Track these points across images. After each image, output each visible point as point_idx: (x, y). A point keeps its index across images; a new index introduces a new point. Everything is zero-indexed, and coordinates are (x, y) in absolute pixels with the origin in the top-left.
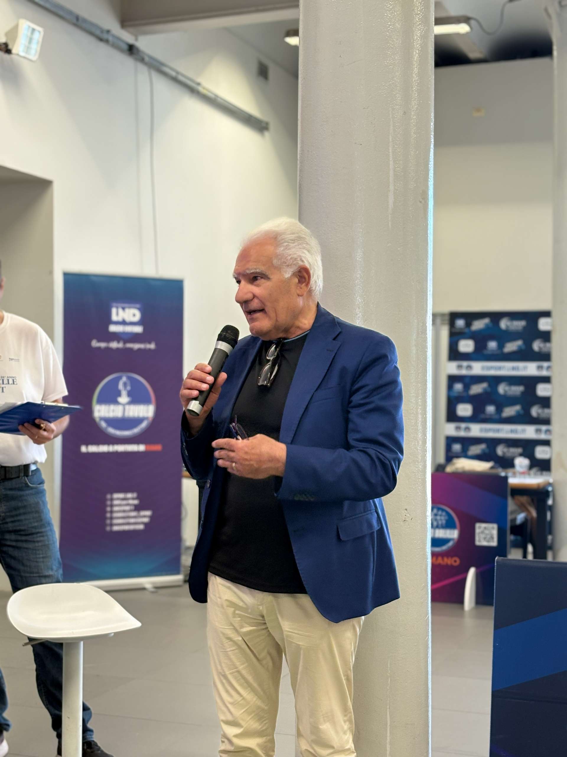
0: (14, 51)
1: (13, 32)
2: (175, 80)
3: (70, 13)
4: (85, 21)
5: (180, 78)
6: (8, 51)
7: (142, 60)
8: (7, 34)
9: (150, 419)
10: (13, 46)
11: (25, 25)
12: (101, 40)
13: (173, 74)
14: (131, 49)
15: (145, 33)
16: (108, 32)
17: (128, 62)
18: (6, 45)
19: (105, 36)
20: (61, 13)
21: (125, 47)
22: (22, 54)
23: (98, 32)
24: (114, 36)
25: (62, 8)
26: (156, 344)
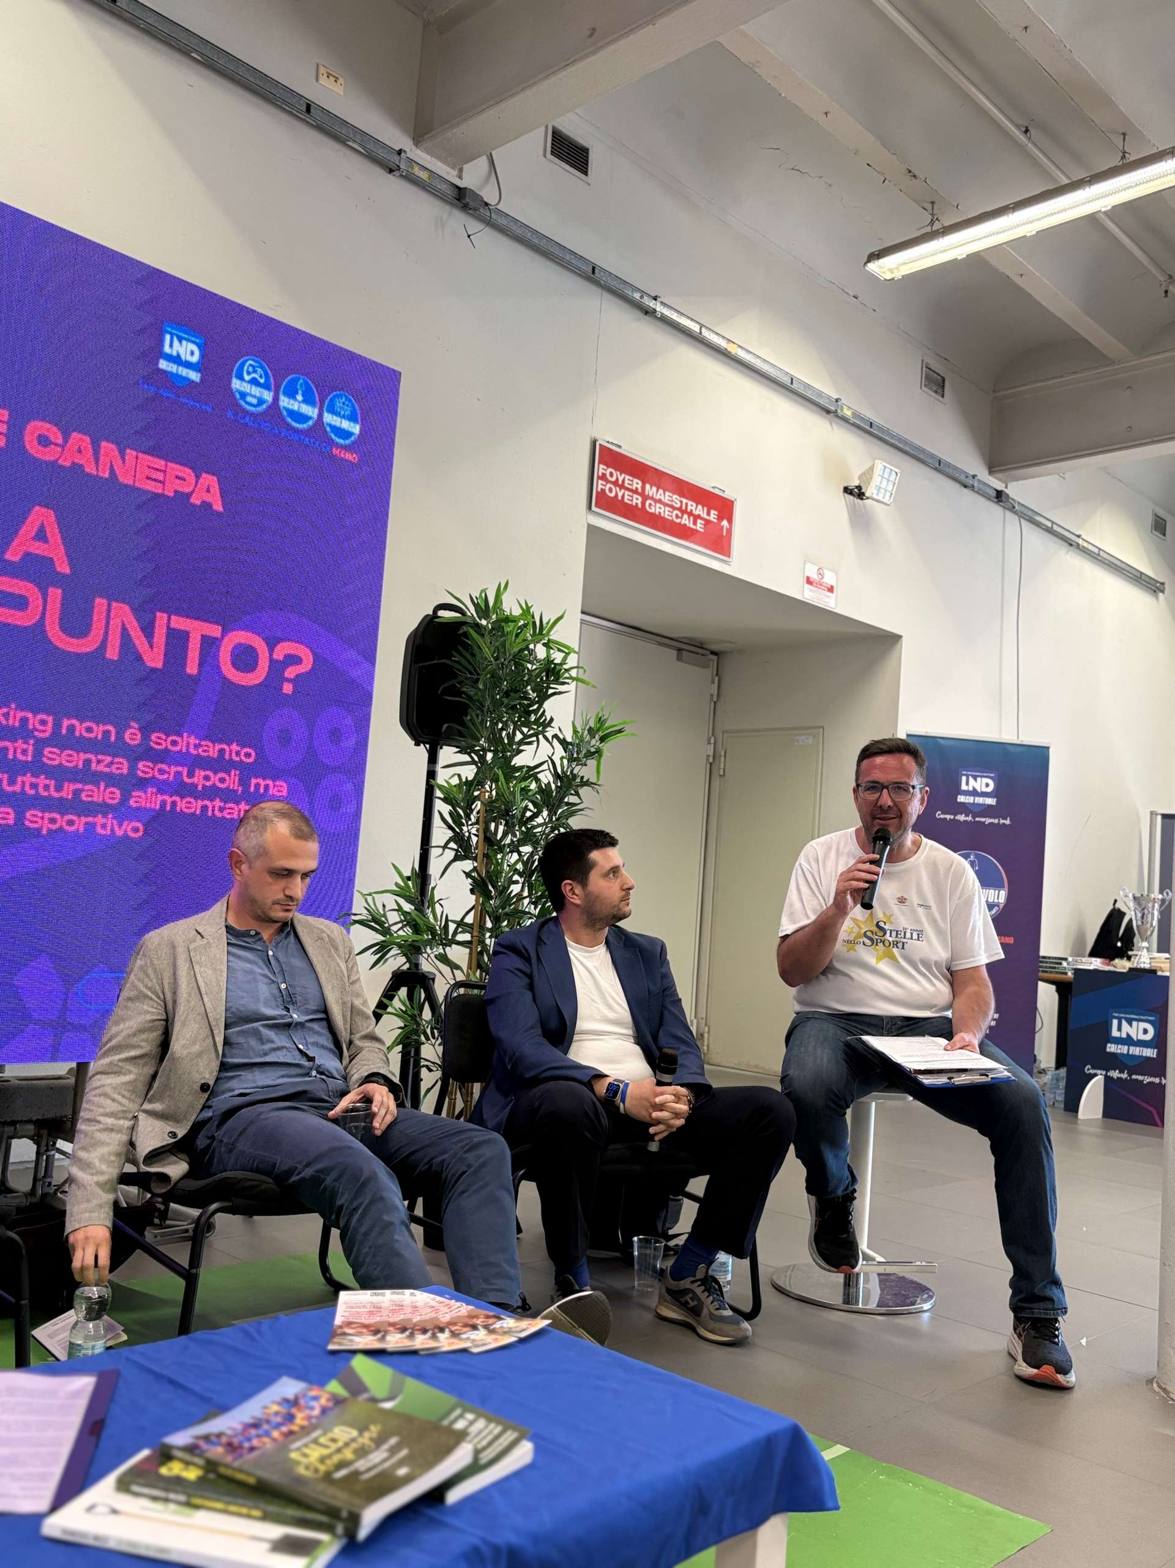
0: (867, 494)
1: (868, 474)
2: (1050, 531)
3: (933, 456)
4: (948, 465)
5: (1055, 528)
6: (861, 495)
7: (1012, 509)
8: (860, 478)
9: (1001, 906)
10: (867, 488)
11: (879, 465)
12: (965, 486)
13: (1049, 524)
14: (999, 496)
15: (1017, 479)
16: (974, 476)
17: (996, 510)
18: (859, 487)
19: (970, 482)
20: (921, 456)
21: (994, 494)
22: (875, 496)
23: (962, 478)
24: (979, 481)
25: (923, 451)
26: (1011, 820)
